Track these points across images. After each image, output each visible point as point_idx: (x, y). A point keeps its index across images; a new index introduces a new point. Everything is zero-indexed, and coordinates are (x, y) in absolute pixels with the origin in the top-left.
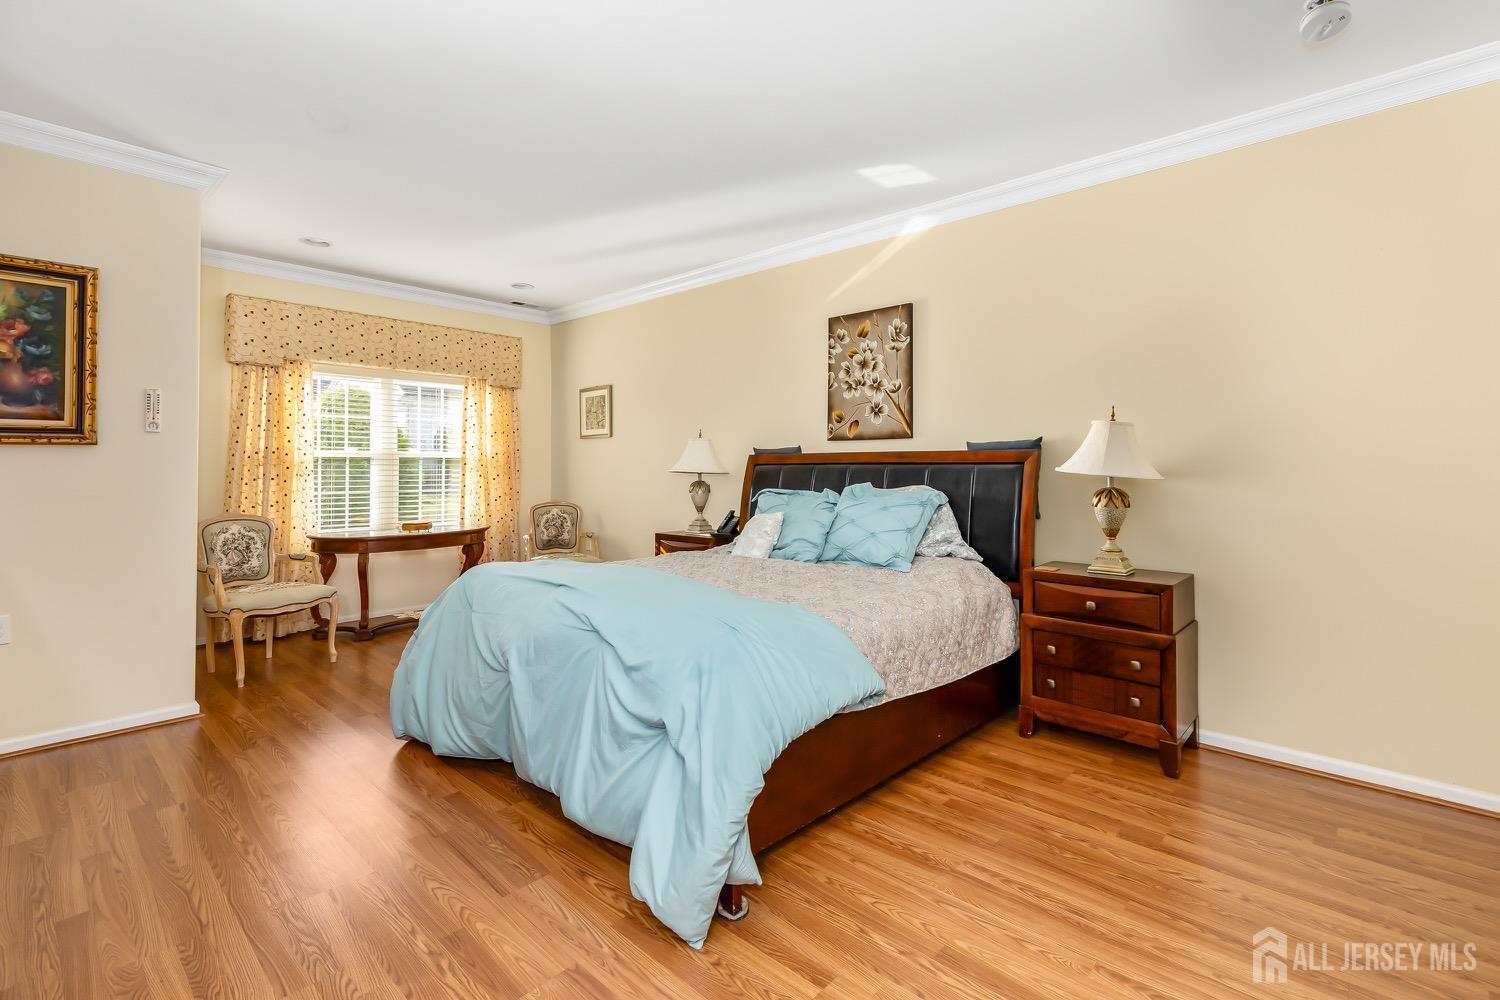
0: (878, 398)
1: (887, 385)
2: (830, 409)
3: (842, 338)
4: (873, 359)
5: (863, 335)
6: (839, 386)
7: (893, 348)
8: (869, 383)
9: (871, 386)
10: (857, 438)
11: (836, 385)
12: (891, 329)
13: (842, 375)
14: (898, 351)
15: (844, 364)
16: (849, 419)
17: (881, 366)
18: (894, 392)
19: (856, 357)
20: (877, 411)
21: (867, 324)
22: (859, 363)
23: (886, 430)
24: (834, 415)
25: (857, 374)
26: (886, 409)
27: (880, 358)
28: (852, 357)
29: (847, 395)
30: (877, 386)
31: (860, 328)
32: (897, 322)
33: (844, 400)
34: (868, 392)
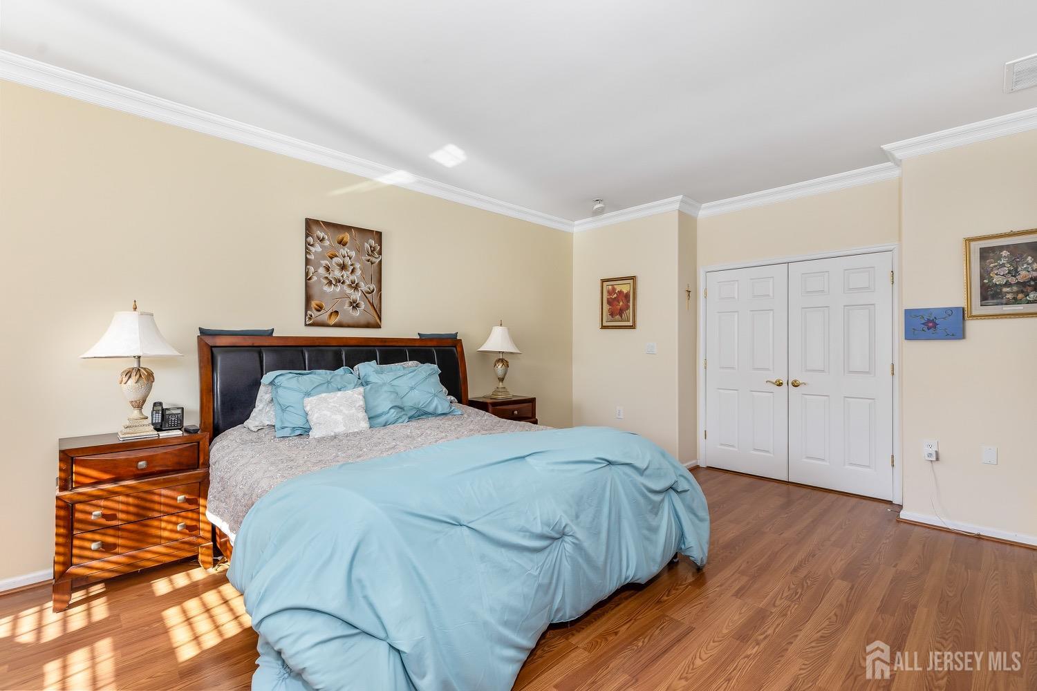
0: (357, 296)
1: (363, 287)
2: (308, 299)
3: (322, 240)
4: (352, 265)
5: (342, 243)
6: (319, 281)
7: (368, 261)
8: (348, 282)
9: (350, 286)
10: (335, 326)
11: (315, 278)
12: (367, 245)
13: (322, 271)
14: (372, 263)
15: (324, 262)
16: (328, 308)
17: (358, 272)
18: (370, 293)
19: (335, 260)
20: (354, 305)
21: (347, 237)
22: (339, 265)
23: (363, 321)
24: (313, 304)
25: (337, 273)
26: (363, 306)
27: (358, 266)
28: (331, 258)
29: (326, 288)
30: (356, 287)
31: (341, 237)
32: (372, 242)
33: (325, 292)
34: (349, 291)
